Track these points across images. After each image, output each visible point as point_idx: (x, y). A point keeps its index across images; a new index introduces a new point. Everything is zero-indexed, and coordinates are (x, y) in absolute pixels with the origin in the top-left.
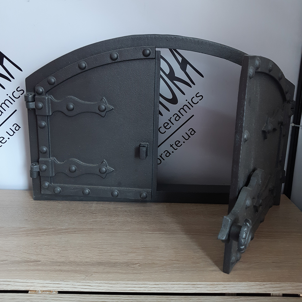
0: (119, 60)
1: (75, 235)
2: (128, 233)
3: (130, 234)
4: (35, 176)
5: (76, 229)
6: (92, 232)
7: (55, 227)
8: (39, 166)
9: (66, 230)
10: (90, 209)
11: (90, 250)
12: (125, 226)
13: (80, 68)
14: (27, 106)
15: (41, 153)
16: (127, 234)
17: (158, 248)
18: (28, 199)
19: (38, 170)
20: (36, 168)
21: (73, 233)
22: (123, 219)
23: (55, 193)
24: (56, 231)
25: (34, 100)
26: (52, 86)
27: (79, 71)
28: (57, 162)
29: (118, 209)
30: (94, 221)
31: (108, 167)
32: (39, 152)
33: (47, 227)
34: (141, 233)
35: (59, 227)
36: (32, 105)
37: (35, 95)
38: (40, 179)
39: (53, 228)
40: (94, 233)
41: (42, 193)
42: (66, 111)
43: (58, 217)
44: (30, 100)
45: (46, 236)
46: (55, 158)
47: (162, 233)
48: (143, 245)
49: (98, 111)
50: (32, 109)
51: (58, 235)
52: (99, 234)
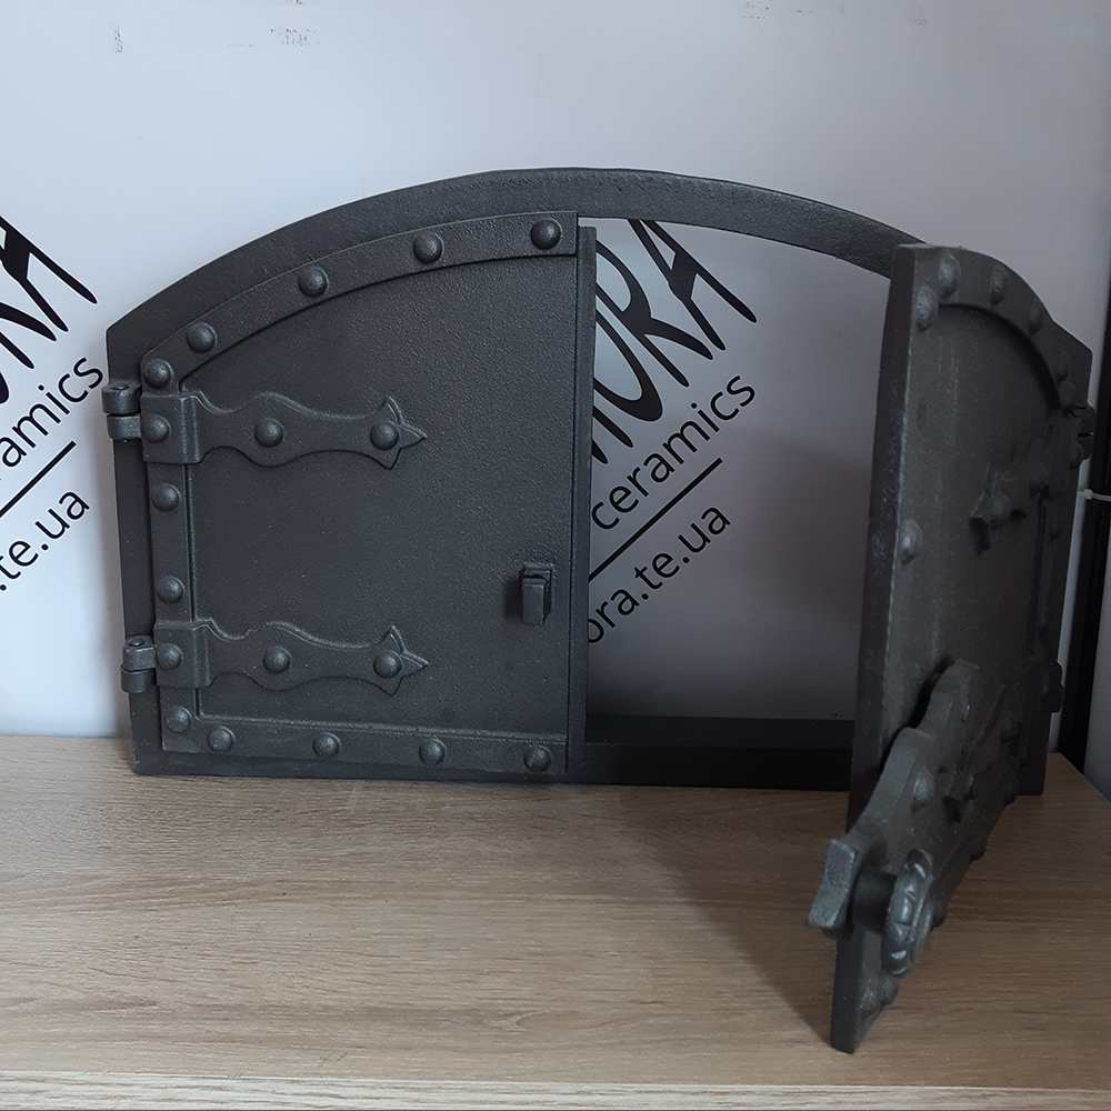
0: (444, 261)
1: (285, 904)
2: (482, 898)
3: (484, 902)
4: (140, 684)
5: (286, 884)
6: (347, 895)
7: (209, 875)
8: (155, 649)
9: (252, 888)
10: (340, 808)
11: (340, 963)
12: (470, 873)
13: (305, 290)
14: (113, 429)
15: (162, 599)
16: (476, 902)
17: (591, 956)
18: (112, 771)
19: (152, 664)
20: (144, 655)
21: (278, 898)
22: (460, 846)
23: (211, 748)
24: (214, 891)
25: (136, 407)
26: (204, 357)
27: (302, 302)
28: (221, 636)
29: (443, 809)
30: (353, 854)
31: (406, 652)
32: (156, 596)
33: (181, 875)
34: (528, 900)
35: (228, 877)
36: (130, 426)
37: (139, 391)
38: (159, 698)
39: (204, 880)
40: (354, 899)
41: (164, 748)
42: (253, 449)
43: (222, 838)
44: (123, 408)
45: (178, 908)
46: (211, 619)
47: (607, 898)
48: (533, 943)
49: (369, 449)
50: (128, 441)
51: (224, 905)
52: (372, 903)
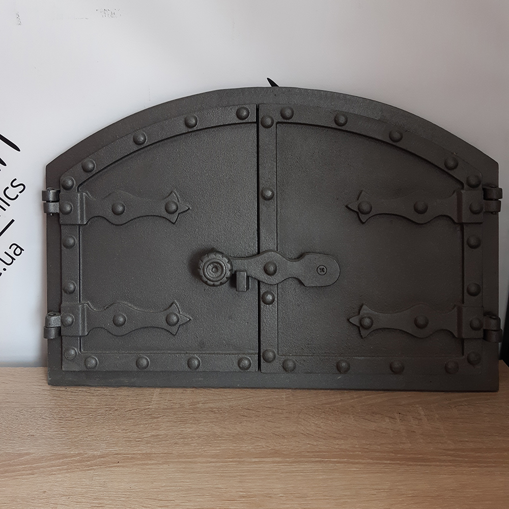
0: (198, 127)
5: (119, 456)
7: (82, 451)
8: (61, 317)
9: (102, 459)
13: (136, 142)
14: (45, 208)
15: (66, 292)
16: (213, 464)
19: (59, 324)
20: (55, 321)
21: (115, 465)
23: (86, 367)
25: (57, 200)
27: (135, 148)
30: (153, 436)
31: (181, 313)
32: (63, 291)
35: (90, 453)
36: (53, 208)
39: (79, 454)
40: (153, 464)
41: (63, 369)
43: (89, 428)
44: (51, 199)
45: (66, 473)
46: (89, 302)
49: (165, 214)
